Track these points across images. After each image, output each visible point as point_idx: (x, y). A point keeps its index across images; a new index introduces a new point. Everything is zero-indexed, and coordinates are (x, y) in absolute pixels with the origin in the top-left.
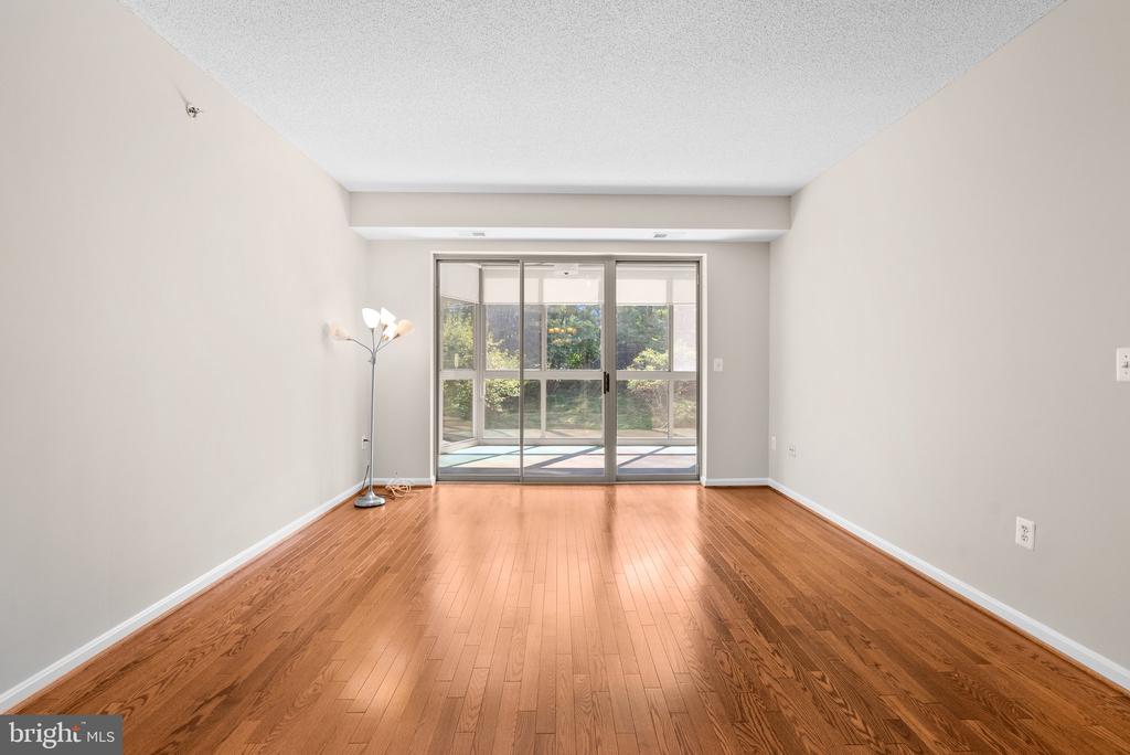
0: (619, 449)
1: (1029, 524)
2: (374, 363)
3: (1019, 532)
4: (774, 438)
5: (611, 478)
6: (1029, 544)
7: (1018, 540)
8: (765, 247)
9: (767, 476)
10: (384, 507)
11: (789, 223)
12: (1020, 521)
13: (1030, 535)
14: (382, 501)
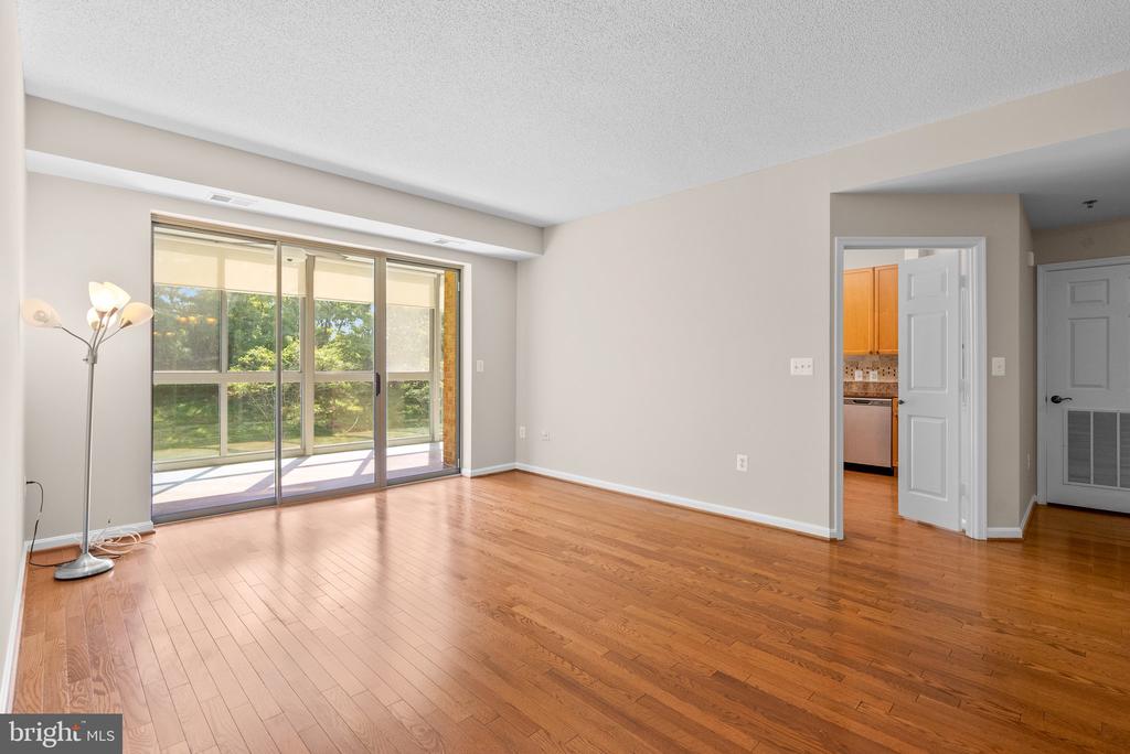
0: (390, 451)
1: (745, 457)
2: (94, 361)
3: (739, 463)
4: (522, 428)
5: (382, 483)
6: (745, 469)
7: (739, 468)
8: (513, 265)
9: (514, 461)
10: (112, 574)
11: (542, 250)
12: (739, 457)
13: (745, 464)
14: (109, 563)
